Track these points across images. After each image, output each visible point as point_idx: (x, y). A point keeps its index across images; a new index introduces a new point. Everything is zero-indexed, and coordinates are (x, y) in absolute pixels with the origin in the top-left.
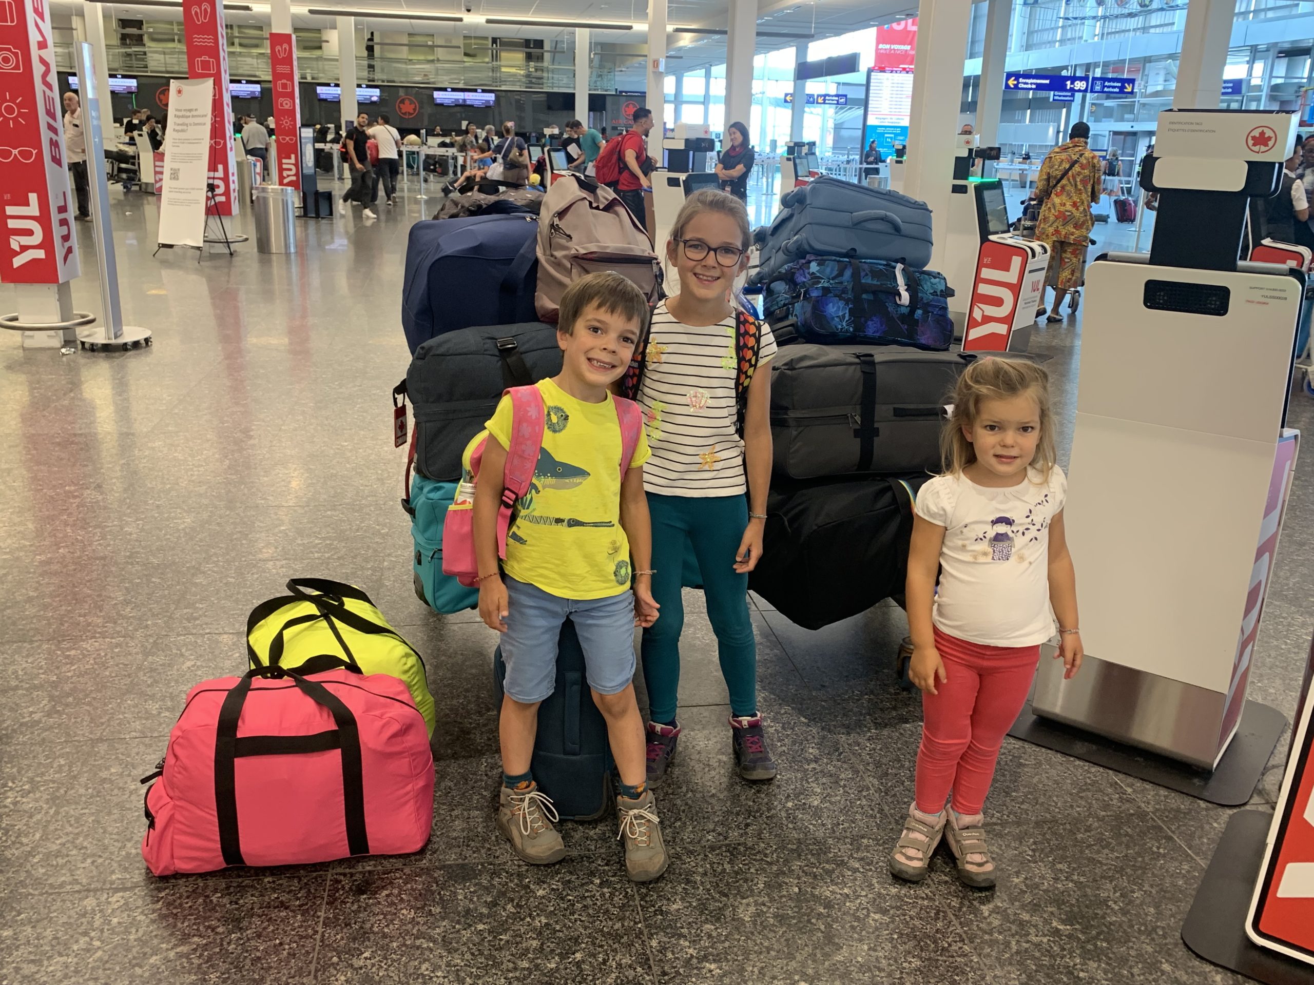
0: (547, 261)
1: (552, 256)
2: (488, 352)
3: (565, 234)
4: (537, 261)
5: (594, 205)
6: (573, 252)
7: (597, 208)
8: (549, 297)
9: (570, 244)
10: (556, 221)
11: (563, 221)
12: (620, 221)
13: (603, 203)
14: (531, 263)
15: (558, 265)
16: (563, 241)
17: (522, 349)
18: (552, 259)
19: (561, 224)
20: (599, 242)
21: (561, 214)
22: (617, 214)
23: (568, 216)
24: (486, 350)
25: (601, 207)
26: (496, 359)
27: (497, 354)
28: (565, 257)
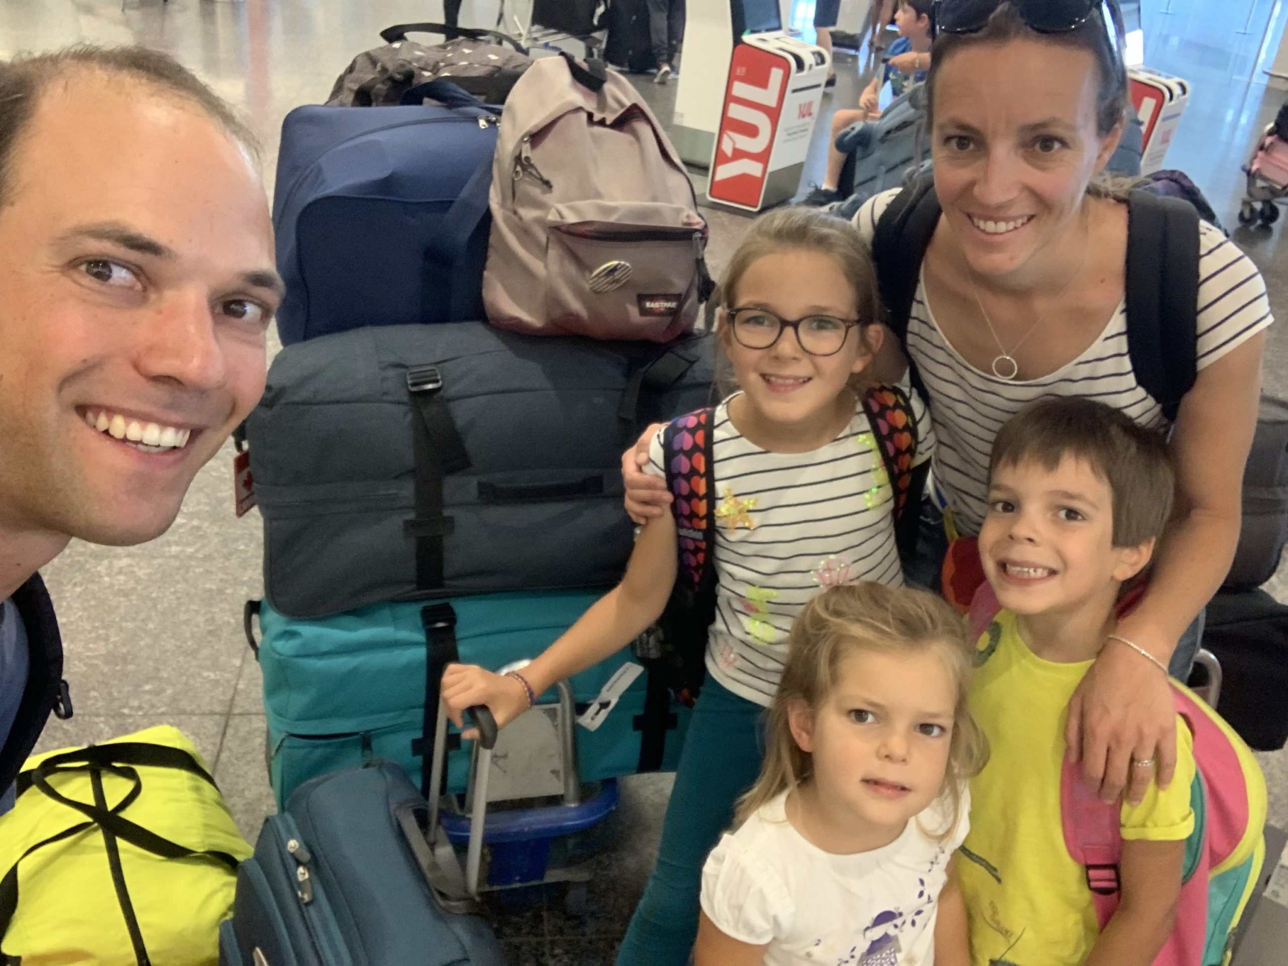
0: (506, 220)
1: (515, 213)
2: (389, 398)
3: (541, 179)
4: (488, 217)
5: (597, 117)
6: (552, 217)
7: (602, 123)
8: (505, 288)
9: (548, 198)
10: (526, 151)
11: (539, 150)
12: (642, 150)
13: (614, 111)
14: (478, 219)
15: (523, 232)
16: (536, 191)
17: (452, 391)
18: (516, 218)
19: (535, 156)
20: (598, 195)
21: (536, 137)
22: (635, 134)
23: (549, 143)
24: (385, 394)
25: (610, 120)
26: (403, 408)
27: (406, 399)
28: (540, 221)
